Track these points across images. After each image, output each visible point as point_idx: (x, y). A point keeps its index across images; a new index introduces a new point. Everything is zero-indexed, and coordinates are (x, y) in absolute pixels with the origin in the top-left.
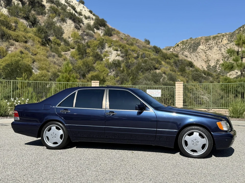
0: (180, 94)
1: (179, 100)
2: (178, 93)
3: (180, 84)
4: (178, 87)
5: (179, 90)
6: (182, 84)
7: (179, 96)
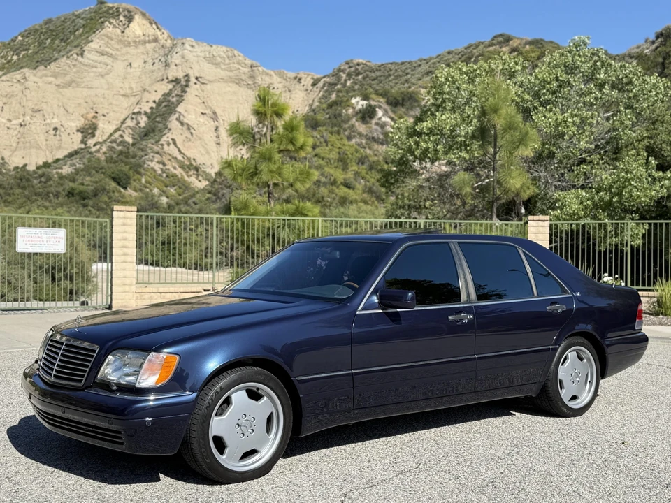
0: (126, 243)
1: (125, 262)
2: (120, 240)
3: (129, 214)
4: (121, 221)
5: (125, 232)
6: (135, 214)
7: (126, 250)
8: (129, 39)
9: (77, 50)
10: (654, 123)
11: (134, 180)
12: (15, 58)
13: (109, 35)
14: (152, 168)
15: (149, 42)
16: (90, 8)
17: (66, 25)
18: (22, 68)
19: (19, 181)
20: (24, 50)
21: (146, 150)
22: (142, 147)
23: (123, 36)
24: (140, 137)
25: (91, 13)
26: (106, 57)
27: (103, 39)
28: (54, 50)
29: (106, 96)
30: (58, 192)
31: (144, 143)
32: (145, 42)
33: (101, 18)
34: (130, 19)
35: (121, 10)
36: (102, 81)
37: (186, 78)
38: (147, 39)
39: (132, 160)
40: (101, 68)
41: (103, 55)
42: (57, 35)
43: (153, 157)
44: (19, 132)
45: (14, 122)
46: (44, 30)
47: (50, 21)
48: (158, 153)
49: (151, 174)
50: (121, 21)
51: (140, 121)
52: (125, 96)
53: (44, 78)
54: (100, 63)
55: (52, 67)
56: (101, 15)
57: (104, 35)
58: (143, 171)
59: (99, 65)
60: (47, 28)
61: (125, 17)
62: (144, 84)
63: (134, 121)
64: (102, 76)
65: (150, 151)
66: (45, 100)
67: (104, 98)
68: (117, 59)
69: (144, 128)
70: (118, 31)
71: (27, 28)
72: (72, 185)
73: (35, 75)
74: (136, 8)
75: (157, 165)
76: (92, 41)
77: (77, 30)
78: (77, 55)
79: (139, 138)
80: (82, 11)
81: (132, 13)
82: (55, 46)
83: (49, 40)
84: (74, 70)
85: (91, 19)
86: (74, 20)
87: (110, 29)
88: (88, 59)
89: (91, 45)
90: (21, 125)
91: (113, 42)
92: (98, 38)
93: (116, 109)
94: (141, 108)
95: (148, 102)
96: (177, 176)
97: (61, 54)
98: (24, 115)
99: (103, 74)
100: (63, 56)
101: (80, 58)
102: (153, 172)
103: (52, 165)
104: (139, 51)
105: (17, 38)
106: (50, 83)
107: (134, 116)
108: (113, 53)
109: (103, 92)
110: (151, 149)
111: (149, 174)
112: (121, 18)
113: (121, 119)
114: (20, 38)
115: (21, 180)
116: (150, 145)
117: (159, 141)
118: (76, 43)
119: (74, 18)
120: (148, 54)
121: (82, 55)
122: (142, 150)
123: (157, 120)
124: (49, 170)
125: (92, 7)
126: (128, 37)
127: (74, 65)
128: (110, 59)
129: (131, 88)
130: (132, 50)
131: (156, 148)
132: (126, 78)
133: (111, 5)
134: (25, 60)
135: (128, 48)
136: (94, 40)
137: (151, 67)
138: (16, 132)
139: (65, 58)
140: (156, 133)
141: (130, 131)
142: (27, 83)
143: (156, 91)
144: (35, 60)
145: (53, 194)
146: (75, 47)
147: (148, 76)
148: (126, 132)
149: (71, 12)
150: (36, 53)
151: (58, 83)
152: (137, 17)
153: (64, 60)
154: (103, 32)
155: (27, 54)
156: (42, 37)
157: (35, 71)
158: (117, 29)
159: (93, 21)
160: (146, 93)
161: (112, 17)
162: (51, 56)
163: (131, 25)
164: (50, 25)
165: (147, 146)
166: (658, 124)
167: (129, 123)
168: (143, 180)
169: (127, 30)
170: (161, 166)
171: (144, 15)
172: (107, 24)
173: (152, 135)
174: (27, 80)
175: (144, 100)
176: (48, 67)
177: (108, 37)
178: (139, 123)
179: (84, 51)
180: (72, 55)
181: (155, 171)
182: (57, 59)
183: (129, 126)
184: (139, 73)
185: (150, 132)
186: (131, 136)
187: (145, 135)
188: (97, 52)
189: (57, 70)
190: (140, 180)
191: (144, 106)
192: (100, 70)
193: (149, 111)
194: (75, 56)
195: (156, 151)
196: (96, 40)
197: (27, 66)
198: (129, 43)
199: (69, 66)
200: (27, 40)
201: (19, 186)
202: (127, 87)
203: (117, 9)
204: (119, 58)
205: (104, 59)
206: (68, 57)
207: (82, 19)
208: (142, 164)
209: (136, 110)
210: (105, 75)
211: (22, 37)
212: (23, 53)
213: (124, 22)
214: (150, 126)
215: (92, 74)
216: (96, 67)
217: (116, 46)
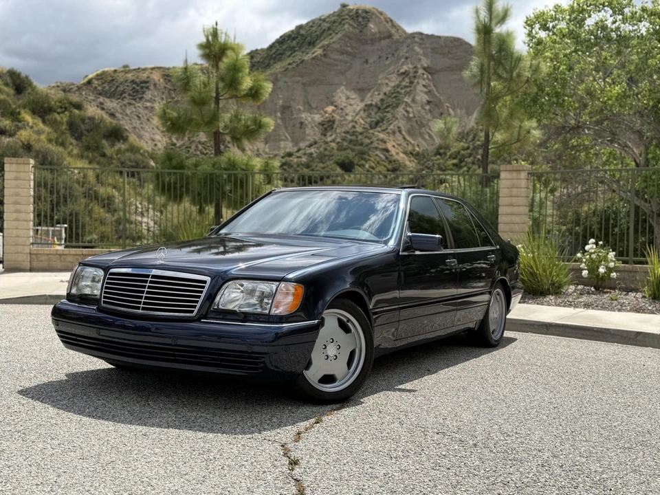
8: (367, 38)
9: (321, 51)
11: (359, 166)
14: (376, 155)
15: (384, 39)
16: (334, 12)
17: (314, 29)
21: (372, 138)
22: (369, 135)
23: (361, 35)
24: (370, 126)
25: (334, 16)
26: (345, 55)
27: (343, 40)
28: (303, 52)
29: (345, 91)
31: (371, 131)
32: (380, 39)
33: (342, 20)
34: (367, 19)
35: (360, 11)
36: (343, 77)
37: (415, 70)
38: (382, 36)
39: (358, 147)
40: (341, 66)
41: (343, 54)
43: (377, 144)
46: (296, 35)
47: (300, 27)
48: (383, 140)
49: (375, 159)
50: (360, 22)
51: (372, 112)
54: (340, 61)
55: (300, 68)
56: (343, 18)
57: (345, 36)
58: (367, 157)
59: (339, 64)
60: (298, 33)
62: (378, 78)
63: (367, 112)
64: (342, 73)
65: (376, 139)
66: (293, 98)
67: (343, 93)
68: (355, 57)
69: (374, 118)
70: (357, 31)
72: (306, 170)
74: (374, 8)
75: (381, 151)
78: (321, 55)
79: (369, 128)
80: (327, 15)
81: (370, 13)
84: (319, 69)
85: (335, 22)
86: (320, 24)
87: (350, 30)
88: (331, 58)
89: (333, 45)
91: (353, 42)
92: (340, 39)
93: (353, 102)
94: (373, 101)
95: (379, 94)
96: (398, 161)
99: (342, 71)
101: (323, 58)
102: (377, 158)
103: (295, 154)
104: (375, 48)
106: (298, 82)
107: (366, 108)
108: (353, 51)
109: (342, 87)
110: (377, 137)
111: (372, 159)
112: (360, 18)
113: (357, 111)
116: (376, 133)
117: (386, 129)
118: (320, 45)
119: (321, 22)
120: (382, 50)
121: (325, 55)
122: (369, 138)
123: (387, 110)
124: (291, 159)
125: (336, 10)
127: (318, 65)
128: (349, 57)
129: (366, 82)
130: (368, 47)
131: (381, 136)
132: (362, 74)
135: (365, 46)
136: (336, 41)
137: (385, 61)
140: (385, 123)
141: (362, 121)
142: (279, 83)
143: (387, 84)
146: (320, 48)
147: (382, 70)
148: (359, 123)
149: (319, 17)
151: (304, 81)
152: (373, 16)
153: (309, 60)
154: (345, 33)
157: (285, 73)
159: (336, 24)
161: (352, 18)
163: (369, 24)
164: (300, 30)
165: (373, 134)
167: (362, 114)
168: (367, 166)
169: (365, 29)
171: (380, 14)
172: (347, 25)
173: (381, 124)
174: (279, 81)
175: (376, 93)
176: (296, 68)
177: (348, 37)
178: (371, 114)
179: (327, 52)
181: (379, 156)
182: (303, 60)
183: (361, 117)
184: (374, 69)
185: (379, 122)
186: (362, 126)
187: (375, 125)
188: (338, 51)
189: (304, 70)
190: (364, 165)
191: (375, 98)
192: (339, 68)
193: (379, 103)
194: (319, 56)
195: (382, 138)
198: (366, 41)
199: (314, 66)
202: (363, 81)
203: (356, 10)
204: (357, 55)
205: (344, 57)
206: (313, 58)
207: (327, 22)
208: (368, 151)
209: (369, 103)
210: (345, 71)
213: (362, 22)
214: (379, 116)
215: (334, 72)
216: (337, 66)
217: (355, 45)
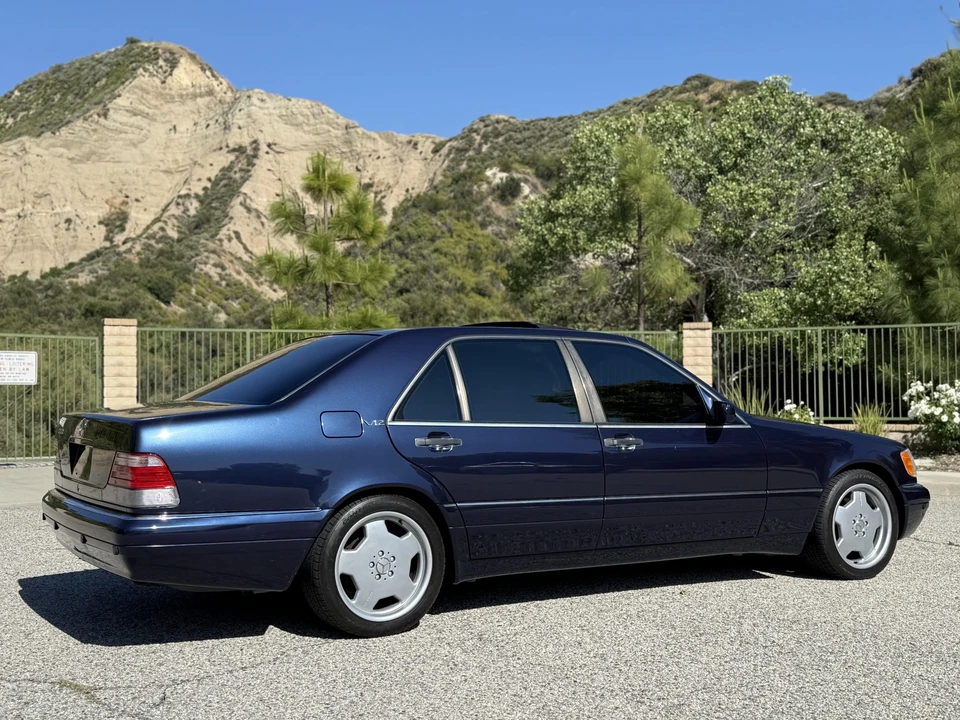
0: (123, 370)
1: (120, 396)
2: (114, 365)
3: (125, 330)
4: (115, 340)
5: (120, 355)
6: (134, 330)
7: (122, 380)
8: (173, 92)
9: (99, 109)
10: (877, 195)
11: (181, 291)
12: (10, 121)
13: (144, 86)
14: (206, 274)
15: (201, 96)
16: (117, 50)
17: (82, 73)
18: (20, 135)
19: (17, 296)
20: (23, 110)
21: (197, 248)
22: (191, 243)
23: (164, 88)
24: (189, 230)
25: (117, 56)
26: (139, 117)
27: (135, 93)
28: (66, 109)
29: (141, 173)
30: (71, 310)
31: (194, 238)
32: (195, 96)
33: (132, 63)
34: (173, 64)
35: (160, 51)
36: (135, 151)
37: (254, 145)
38: (198, 91)
39: (177, 263)
40: (133, 133)
41: (135, 115)
42: (70, 87)
43: (207, 257)
44: (17, 226)
45: (9, 212)
46: (51, 82)
47: (59, 68)
48: (214, 252)
49: (205, 282)
50: (161, 67)
51: (190, 207)
52: (167, 172)
53: (52, 149)
54: (131, 127)
55: (63, 133)
56: (133, 59)
57: (136, 87)
58: (192, 278)
59: (130, 130)
60: (56, 79)
61: (165, 60)
62: (195, 155)
63: (181, 207)
64: (135, 145)
65: (202, 250)
66: (53, 181)
67: (138, 176)
68: (155, 120)
69: (194, 216)
70: (157, 81)
71: (27, 79)
72: (91, 299)
73: (38, 145)
74: (182, 49)
75: (213, 269)
76: (119, 96)
77: (99, 80)
78: (99, 115)
79: (187, 232)
80: (104, 53)
81: (176, 56)
82: (66, 103)
83: (59, 96)
84: (95, 137)
85: (118, 64)
86: (93, 67)
87: (144, 79)
88: (115, 121)
89: (118, 101)
90: (19, 217)
91: (150, 97)
92: (129, 92)
93: (154, 190)
94: (190, 189)
95: (199, 180)
96: (241, 284)
97: (76, 114)
98: (23, 202)
99: (135, 141)
100: (78, 117)
101: (102, 120)
102: (207, 279)
103: (64, 272)
104: (187, 108)
105: (12, 93)
106: (61, 156)
107: (180, 201)
108: (150, 112)
109: (136, 167)
110: (205, 246)
111: (201, 281)
112: (161, 62)
113: (163, 205)
114: (17, 93)
115: (19, 294)
116: (202, 241)
117: (217, 234)
118: (96, 100)
119: (94, 63)
120: (199, 112)
121: (105, 116)
122: (191, 248)
123: (213, 205)
124: (59, 279)
125: (119, 47)
126: (171, 89)
127: (95, 130)
128: (146, 120)
129: (176, 161)
130: (176, 107)
131: (211, 245)
132: (168, 147)
133: (146, 45)
134: (24, 124)
135: (171, 105)
136: (123, 94)
137: (205, 130)
138: (12, 227)
139: (81, 120)
140: (212, 224)
141: (175, 221)
142: (27, 157)
143: (211, 165)
144: (39, 125)
145: (64, 312)
146: (96, 104)
147: (200, 143)
148: (169, 223)
149: (89, 55)
150: (40, 114)
151: (70, 156)
152: (183, 60)
153: (79, 122)
154: (136, 82)
155: (27, 115)
156: (49, 91)
157: (38, 140)
158: (155, 79)
159: (121, 68)
160: (197, 168)
161: (148, 61)
162: (61, 117)
163: (175, 72)
164: (59, 73)
165: (198, 242)
166: (883, 195)
167: (174, 210)
168: (193, 291)
169: (170, 78)
170: (219, 270)
171: (193, 57)
172: (141, 71)
173: (206, 226)
174: (27, 153)
175: (195, 178)
176: (57, 134)
177: (142, 89)
178: (188, 210)
179: (108, 110)
180: (91, 116)
181: (210, 277)
182: (69, 122)
183: (173, 215)
184: (186, 141)
185: (203, 223)
186: (176, 229)
187: (196, 227)
188: (127, 111)
189: (70, 137)
190: (189, 291)
191: (194, 185)
192: (131, 136)
193: (201, 193)
194: (96, 117)
195: (212, 249)
196: (125, 95)
197: (28, 133)
198: (172, 97)
199: (87, 132)
200: (26, 96)
201: (15, 302)
202: (170, 159)
203: (154, 49)
204: (158, 118)
205: (138, 120)
206: (85, 119)
207: (106, 64)
208: (191, 268)
209: (183, 192)
210: (140, 142)
211: (20, 91)
212: (22, 114)
213: (165, 68)
214: (203, 214)
215: (120, 143)
216: (126, 133)
217: (154, 102)
